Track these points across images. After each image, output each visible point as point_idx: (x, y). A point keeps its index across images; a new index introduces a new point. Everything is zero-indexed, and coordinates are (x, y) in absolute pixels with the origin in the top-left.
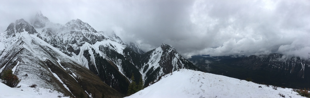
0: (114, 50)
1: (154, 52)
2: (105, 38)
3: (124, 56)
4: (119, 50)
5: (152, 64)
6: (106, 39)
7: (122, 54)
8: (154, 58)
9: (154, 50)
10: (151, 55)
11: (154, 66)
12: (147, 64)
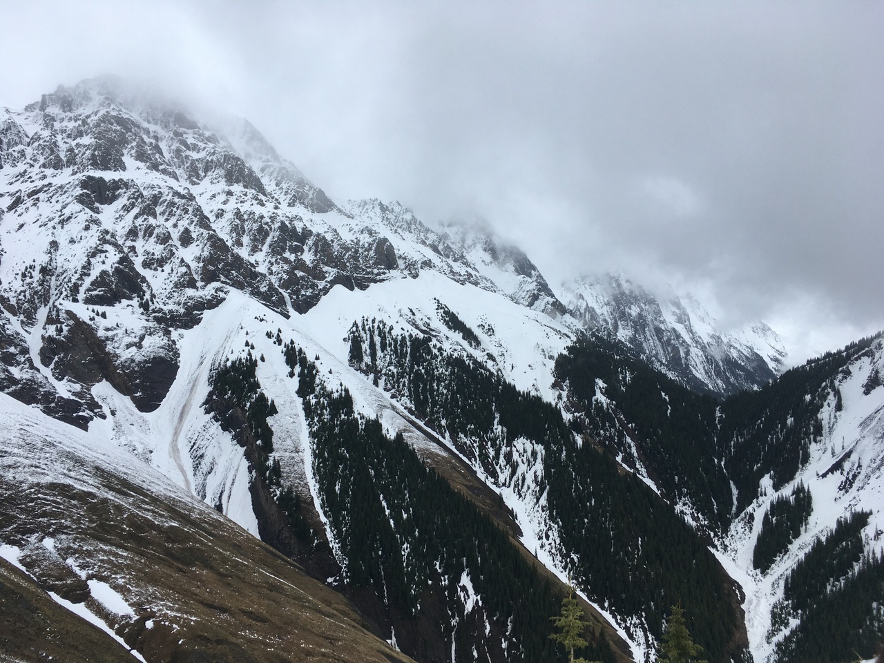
1: (861, 370)
2: (401, 263)
8: (862, 435)
9: (863, 351)
10: (831, 399)
11: (867, 510)
12: (786, 485)
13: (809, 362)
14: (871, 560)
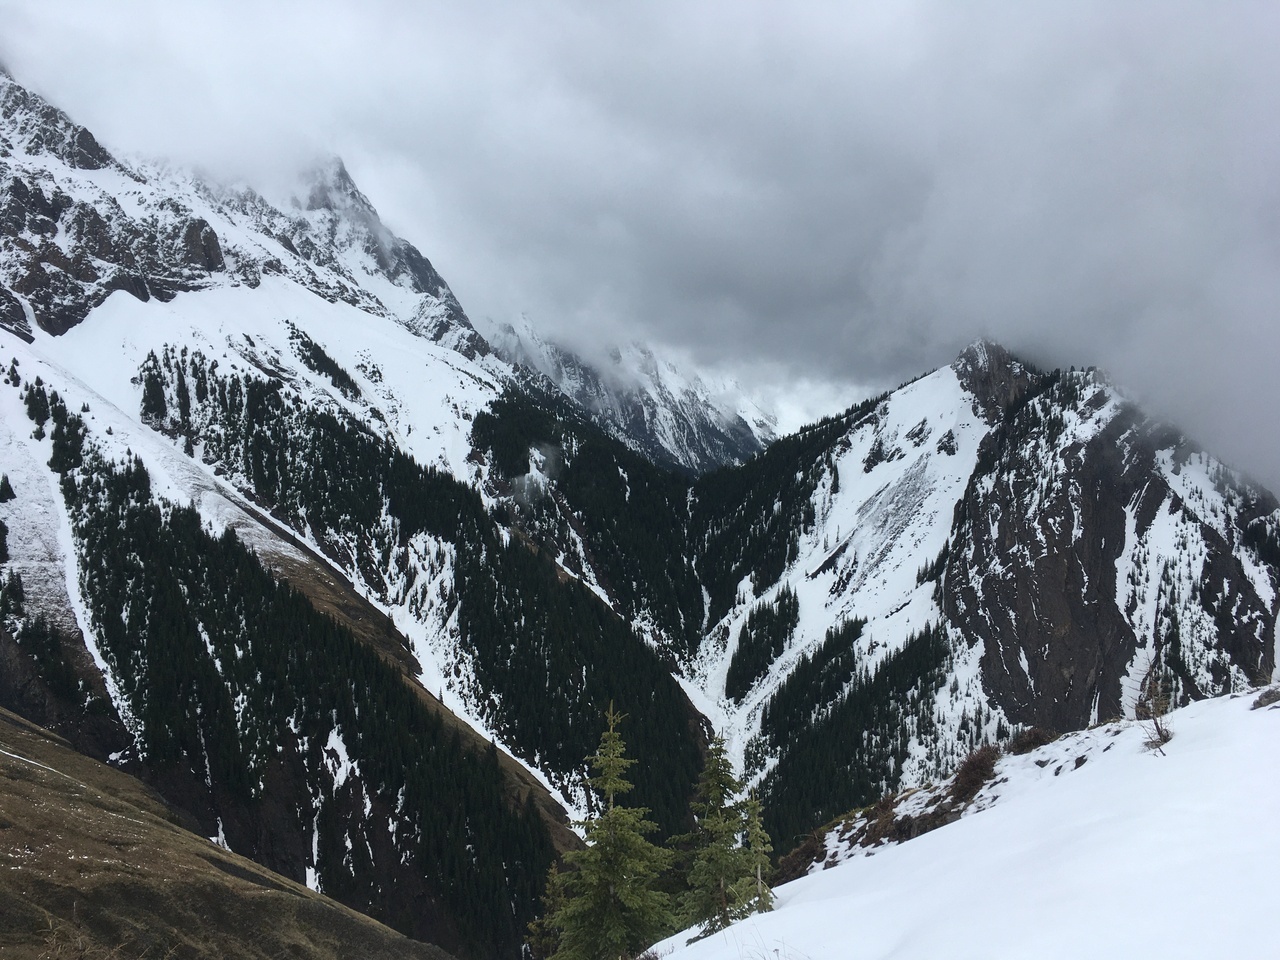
0: (358, 426)
1: (862, 441)
2: (229, 261)
3: (488, 502)
4: (423, 428)
5: (838, 589)
6: (250, 273)
7: (463, 473)
8: (860, 523)
9: (866, 417)
10: (827, 478)
11: (861, 617)
12: (770, 588)
13: (803, 430)
14: (864, 680)
